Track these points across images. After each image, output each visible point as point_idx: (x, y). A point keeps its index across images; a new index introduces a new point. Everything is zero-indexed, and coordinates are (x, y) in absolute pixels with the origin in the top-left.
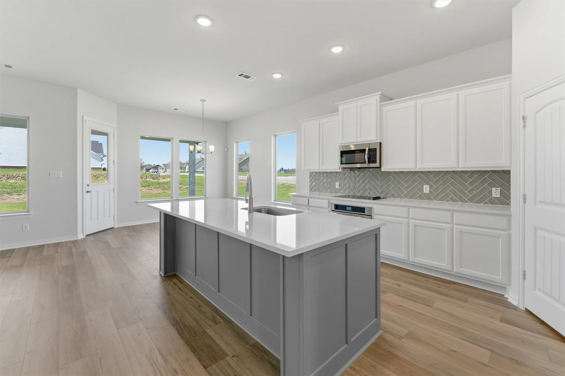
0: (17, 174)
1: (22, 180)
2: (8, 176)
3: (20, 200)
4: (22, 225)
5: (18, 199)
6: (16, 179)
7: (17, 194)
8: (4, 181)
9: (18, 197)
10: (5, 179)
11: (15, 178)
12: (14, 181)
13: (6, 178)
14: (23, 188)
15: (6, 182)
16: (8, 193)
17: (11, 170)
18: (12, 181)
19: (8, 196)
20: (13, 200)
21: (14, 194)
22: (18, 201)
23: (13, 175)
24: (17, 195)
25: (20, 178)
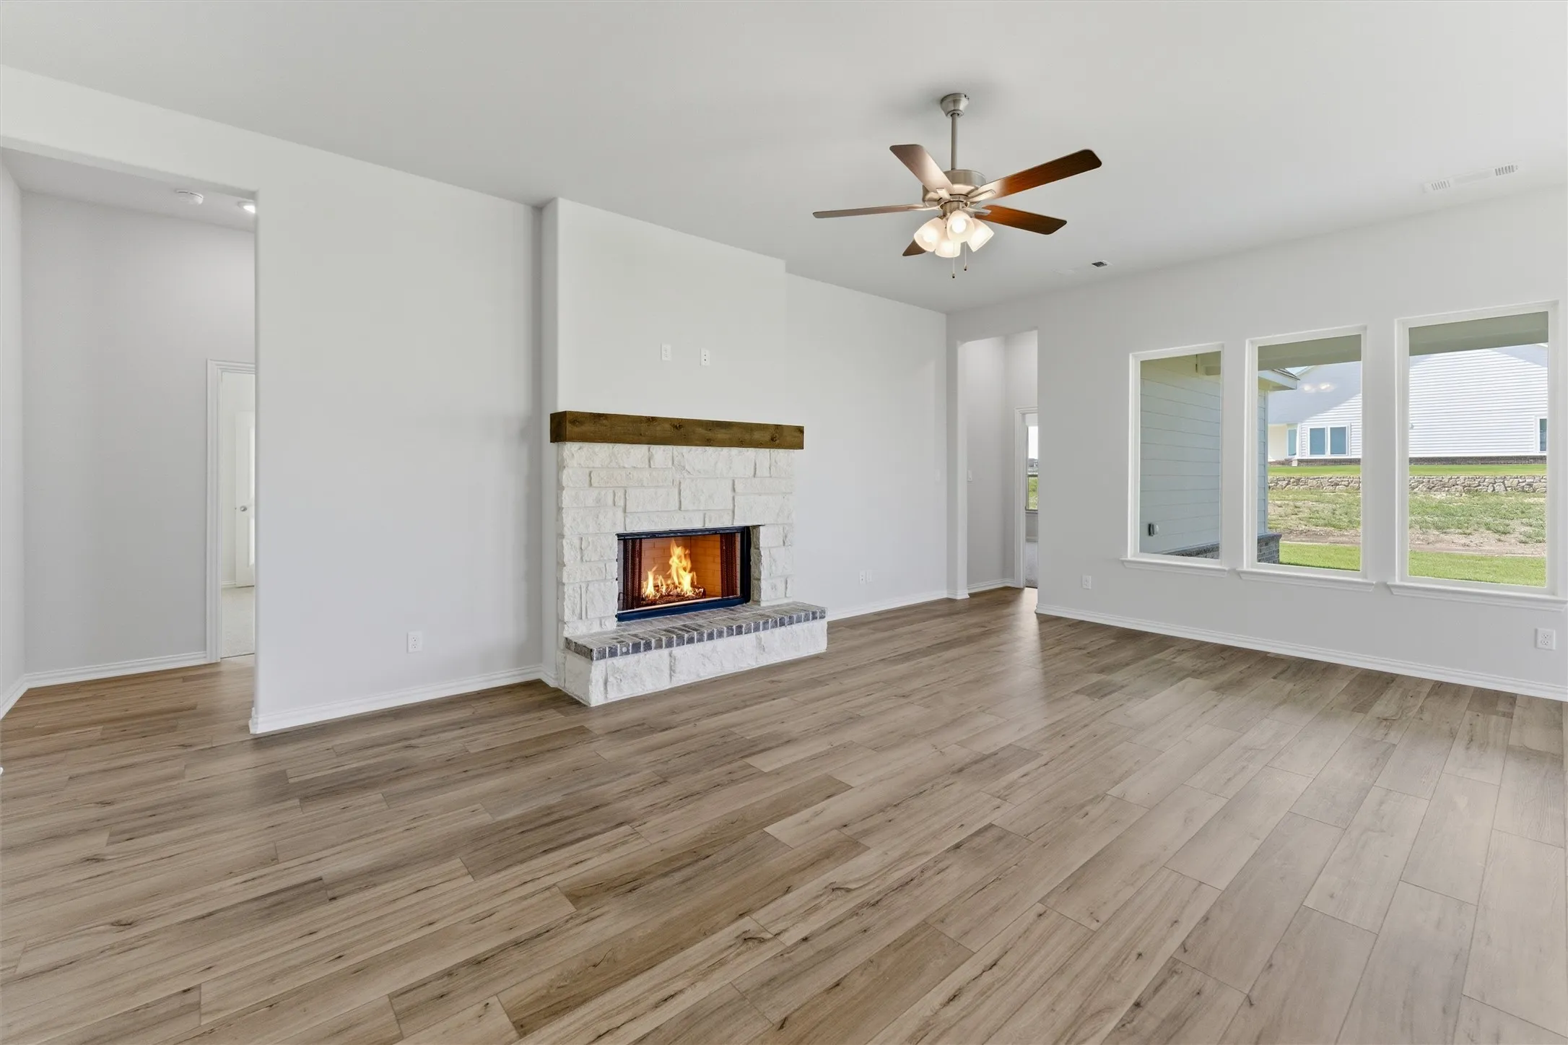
0: (1451, 478)
1: (1464, 494)
2: (1429, 481)
3: (1470, 548)
4: (1536, 631)
5: (1464, 545)
6: (1448, 491)
7: (1460, 531)
8: (1420, 497)
9: (1463, 540)
10: (1422, 491)
11: (1446, 489)
12: (1444, 495)
13: (1425, 489)
14: (1471, 515)
15: (1425, 498)
16: (1438, 528)
17: (1435, 466)
18: (1440, 496)
19: (1438, 535)
20: (1453, 546)
21: (1452, 530)
22: (1463, 550)
23: (1441, 481)
24: (1461, 534)
25: (1460, 488)
